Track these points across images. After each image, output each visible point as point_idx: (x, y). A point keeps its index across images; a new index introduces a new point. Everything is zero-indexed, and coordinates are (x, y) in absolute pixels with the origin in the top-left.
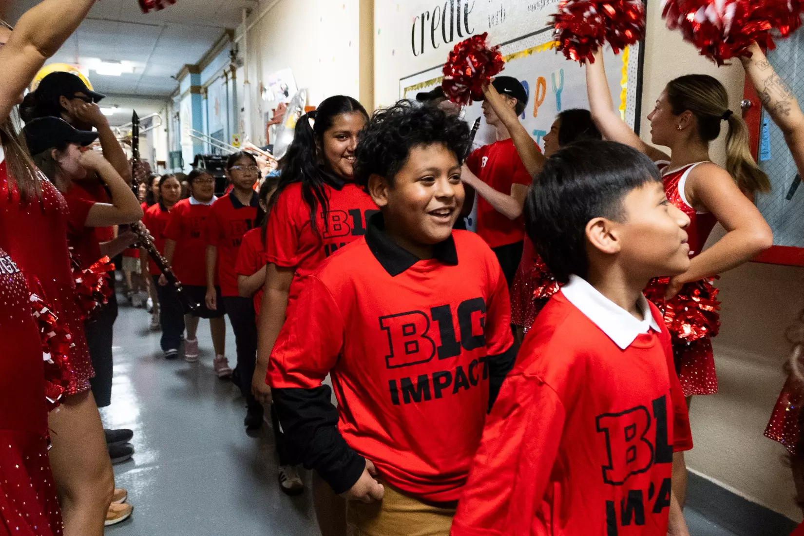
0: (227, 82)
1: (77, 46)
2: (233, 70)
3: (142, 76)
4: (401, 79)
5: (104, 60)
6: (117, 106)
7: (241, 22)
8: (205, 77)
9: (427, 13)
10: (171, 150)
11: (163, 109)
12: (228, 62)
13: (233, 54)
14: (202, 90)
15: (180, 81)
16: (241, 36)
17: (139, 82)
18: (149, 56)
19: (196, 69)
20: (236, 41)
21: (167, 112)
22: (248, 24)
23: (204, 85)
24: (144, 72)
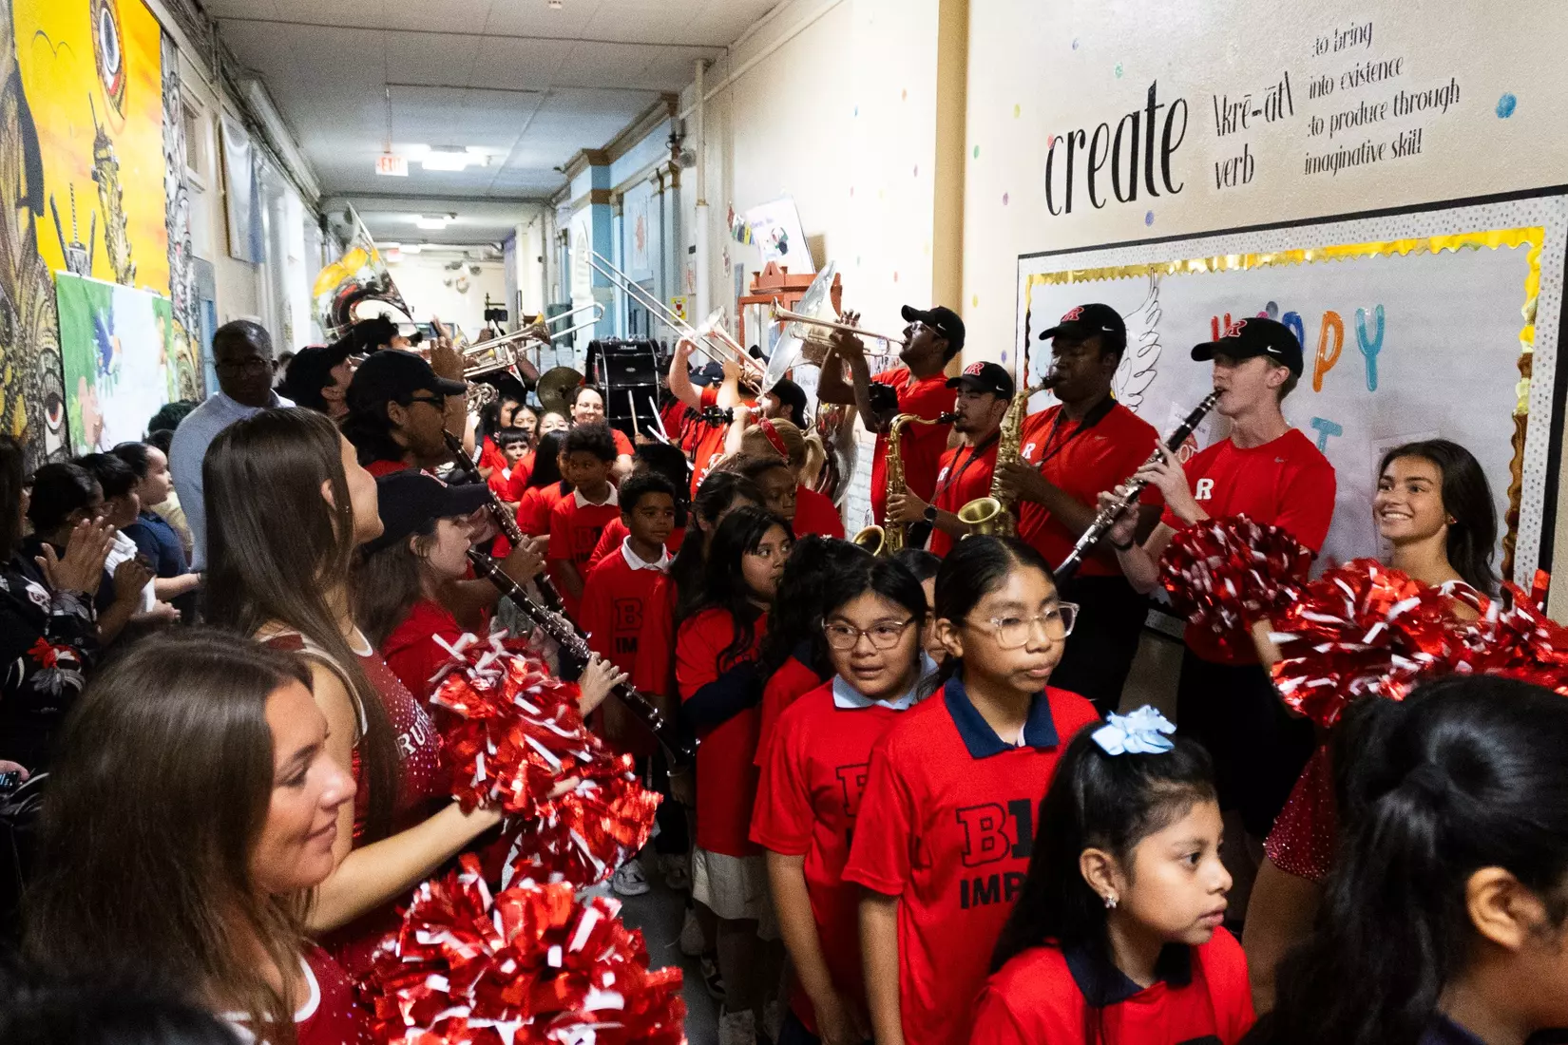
0: (662, 193)
1: (390, 126)
2: (674, 171)
3: (503, 169)
4: (1021, 257)
5: (435, 147)
6: (453, 215)
7: (692, 80)
8: (619, 173)
9: (1080, 134)
10: (550, 302)
11: (536, 216)
12: (665, 154)
13: (676, 141)
14: (613, 199)
15: (573, 175)
16: (690, 109)
17: (497, 178)
18: (517, 137)
19: (601, 158)
20: (681, 116)
21: (544, 223)
22: (706, 89)
23: (617, 188)
24: (506, 162)
